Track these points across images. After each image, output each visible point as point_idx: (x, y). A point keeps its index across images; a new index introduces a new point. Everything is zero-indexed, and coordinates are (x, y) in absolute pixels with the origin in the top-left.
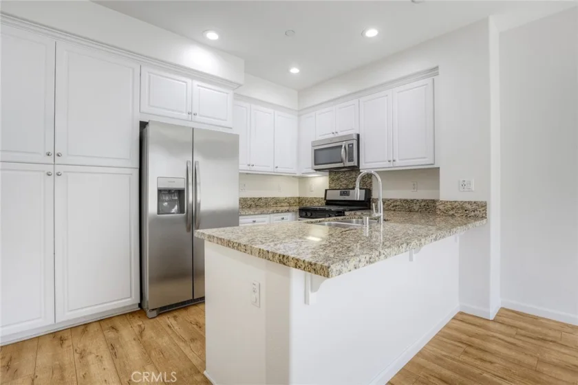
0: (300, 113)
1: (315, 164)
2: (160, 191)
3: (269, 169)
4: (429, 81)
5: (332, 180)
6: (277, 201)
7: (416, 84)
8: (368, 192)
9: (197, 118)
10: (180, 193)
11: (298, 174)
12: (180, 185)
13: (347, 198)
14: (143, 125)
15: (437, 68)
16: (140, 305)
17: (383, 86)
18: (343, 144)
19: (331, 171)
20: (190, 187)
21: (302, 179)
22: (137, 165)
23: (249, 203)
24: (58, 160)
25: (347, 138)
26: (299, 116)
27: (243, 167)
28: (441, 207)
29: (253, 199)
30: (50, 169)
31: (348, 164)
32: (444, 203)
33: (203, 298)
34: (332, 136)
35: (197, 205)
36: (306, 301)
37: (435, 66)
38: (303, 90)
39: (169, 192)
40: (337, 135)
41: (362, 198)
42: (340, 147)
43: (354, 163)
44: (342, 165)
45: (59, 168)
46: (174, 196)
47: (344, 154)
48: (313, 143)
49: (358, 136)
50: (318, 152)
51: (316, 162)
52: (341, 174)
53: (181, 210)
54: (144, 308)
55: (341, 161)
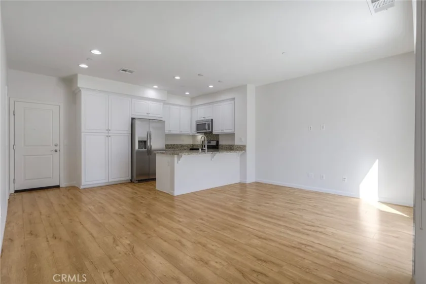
0: (192, 107)
1: (197, 130)
2: (139, 141)
3: (178, 132)
4: (233, 102)
6: (182, 146)
7: (230, 102)
8: (218, 142)
9: (150, 115)
10: (145, 142)
11: (191, 134)
12: (145, 139)
13: (211, 144)
14: (133, 119)
15: (235, 98)
16: (131, 180)
17: (220, 101)
19: (205, 133)
20: (149, 140)
21: (194, 136)
22: (130, 132)
24: (109, 132)
25: (207, 120)
26: (192, 108)
27: (167, 132)
28: (234, 147)
29: (171, 145)
30: (107, 134)
31: (208, 131)
32: (236, 146)
34: (203, 119)
35: (151, 146)
36: (178, 163)
37: (233, 97)
38: (193, 99)
39: (142, 141)
41: (215, 144)
42: (205, 124)
43: (210, 131)
44: (206, 131)
45: (109, 135)
46: (143, 143)
47: (207, 127)
48: (196, 121)
49: (212, 120)
50: (198, 125)
51: (197, 129)
52: (209, 134)
53: (145, 148)
54: (133, 181)
55: (206, 130)
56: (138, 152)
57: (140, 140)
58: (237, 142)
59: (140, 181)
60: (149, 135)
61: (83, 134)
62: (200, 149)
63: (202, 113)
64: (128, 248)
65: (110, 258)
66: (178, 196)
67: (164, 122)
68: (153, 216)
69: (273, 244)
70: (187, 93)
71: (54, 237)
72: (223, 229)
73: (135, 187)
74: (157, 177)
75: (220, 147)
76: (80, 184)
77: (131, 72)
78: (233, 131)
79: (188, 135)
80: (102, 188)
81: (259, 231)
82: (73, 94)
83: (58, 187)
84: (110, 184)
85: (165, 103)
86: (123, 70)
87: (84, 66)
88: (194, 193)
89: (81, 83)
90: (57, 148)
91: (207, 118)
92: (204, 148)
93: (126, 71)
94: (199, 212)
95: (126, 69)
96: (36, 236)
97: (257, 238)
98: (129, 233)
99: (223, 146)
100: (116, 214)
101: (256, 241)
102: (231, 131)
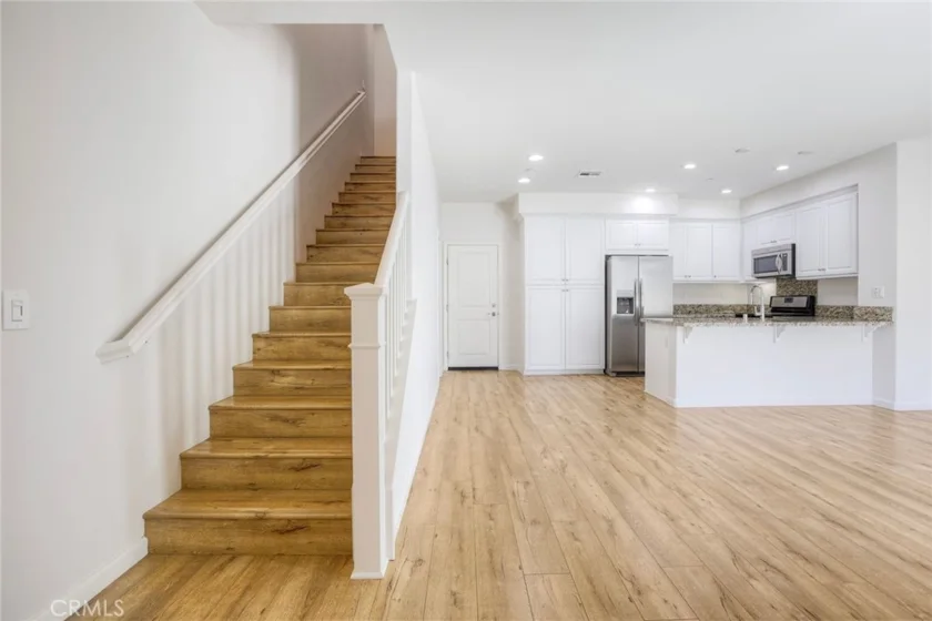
0: (743, 221)
1: (755, 273)
2: (619, 299)
3: (708, 278)
4: (853, 195)
5: (779, 287)
6: (719, 308)
7: (843, 197)
8: (812, 300)
10: (631, 300)
11: (743, 282)
12: (631, 295)
13: (791, 305)
14: (608, 257)
15: (857, 185)
16: (604, 371)
17: (811, 199)
18: (778, 254)
19: (778, 278)
20: (637, 297)
21: (750, 287)
23: (689, 309)
24: (567, 283)
25: (781, 248)
26: (742, 223)
28: (857, 312)
30: (563, 288)
31: (783, 273)
32: (860, 309)
33: (643, 373)
34: (770, 245)
35: (641, 308)
36: (683, 342)
38: (745, 201)
39: (623, 299)
40: (775, 245)
41: (804, 305)
42: (776, 256)
43: (789, 272)
44: (776, 273)
45: (568, 287)
46: (627, 303)
47: (779, 263)
48: (754, 253)
49: (794, 246)
50: (756, 261)
51: (756, 271)
52: (788, 280)
53: (631, 312)
54: (608, 371)
55: (777, 270)
56: (616, 319)
57: (621, 296)
58: (864, 299)
59: (619, 374)
60: (639, 288)
61: (527, 288)
62: (746, 316)
63: (770, 233)
64: (559, 464)
65: (531, 469)
66: (684, 410)
67: (672, 258)
68: (616, 432)
69: (861, 542)
70: (726, 191)
71: (477, 429)
72: (745, 482)
73: (608, 384)
74: (647, 370)
75: (818, 312)
76: (523, 368)
77: (597, 174)
78: (853, 270)
79: (736, 285)
80: (554, 378)
81: (840, 509)
82: (515, 226)
83: (496, 369)
84: (567, 373)
85: (672, 218)
86: (582, 174)
87: (524, 180)
88: (723, 410)
89: (524, 207)
90: (495, 310)
91: (779, 243)
92: (757, 314)
93: (587, 174)
94: (710, 443)
95: (586, 171)
96: (460, 423)
97: (820, 517)
98: (568, 447)
99: (826, 309)
100: (560, 418)
101: (814, 524)
102: (848, 270)
